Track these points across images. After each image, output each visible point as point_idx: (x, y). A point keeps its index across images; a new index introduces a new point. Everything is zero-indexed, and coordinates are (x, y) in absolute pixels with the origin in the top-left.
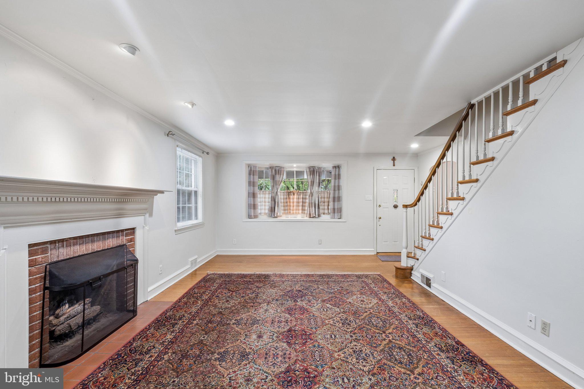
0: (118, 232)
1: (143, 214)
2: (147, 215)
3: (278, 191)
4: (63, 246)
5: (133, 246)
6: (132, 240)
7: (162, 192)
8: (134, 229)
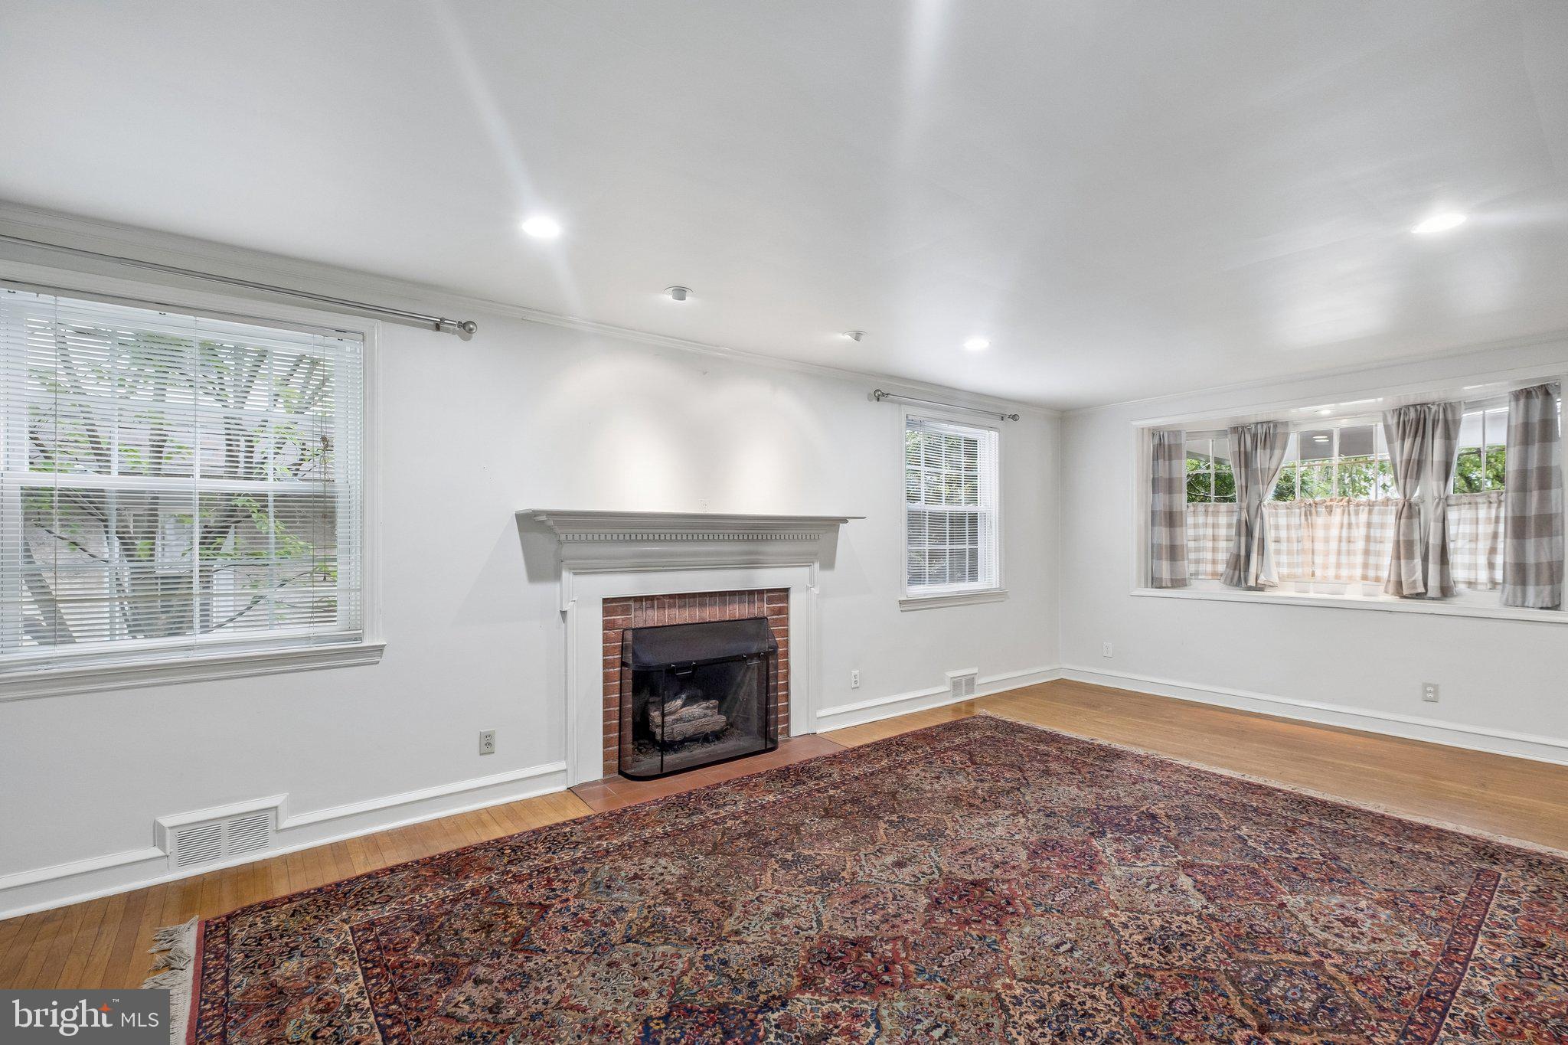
0: (751, 593)
1: (807, 563)
2: (817, 565)
3: (1266, 503)
4: (653, 607)
5: (785, 622)
6: (784, 611)
7: (844, 520)
8: (787, 590)
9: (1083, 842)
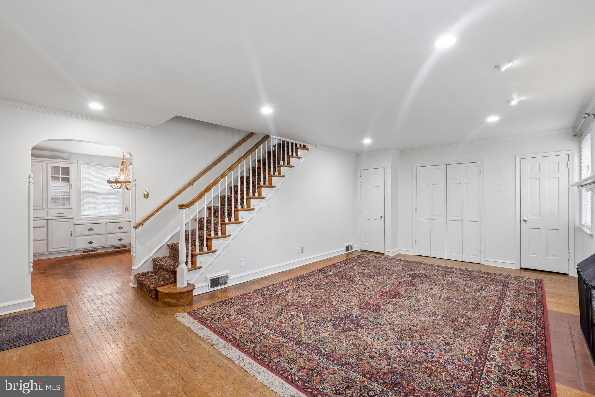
9: (364, 312)
